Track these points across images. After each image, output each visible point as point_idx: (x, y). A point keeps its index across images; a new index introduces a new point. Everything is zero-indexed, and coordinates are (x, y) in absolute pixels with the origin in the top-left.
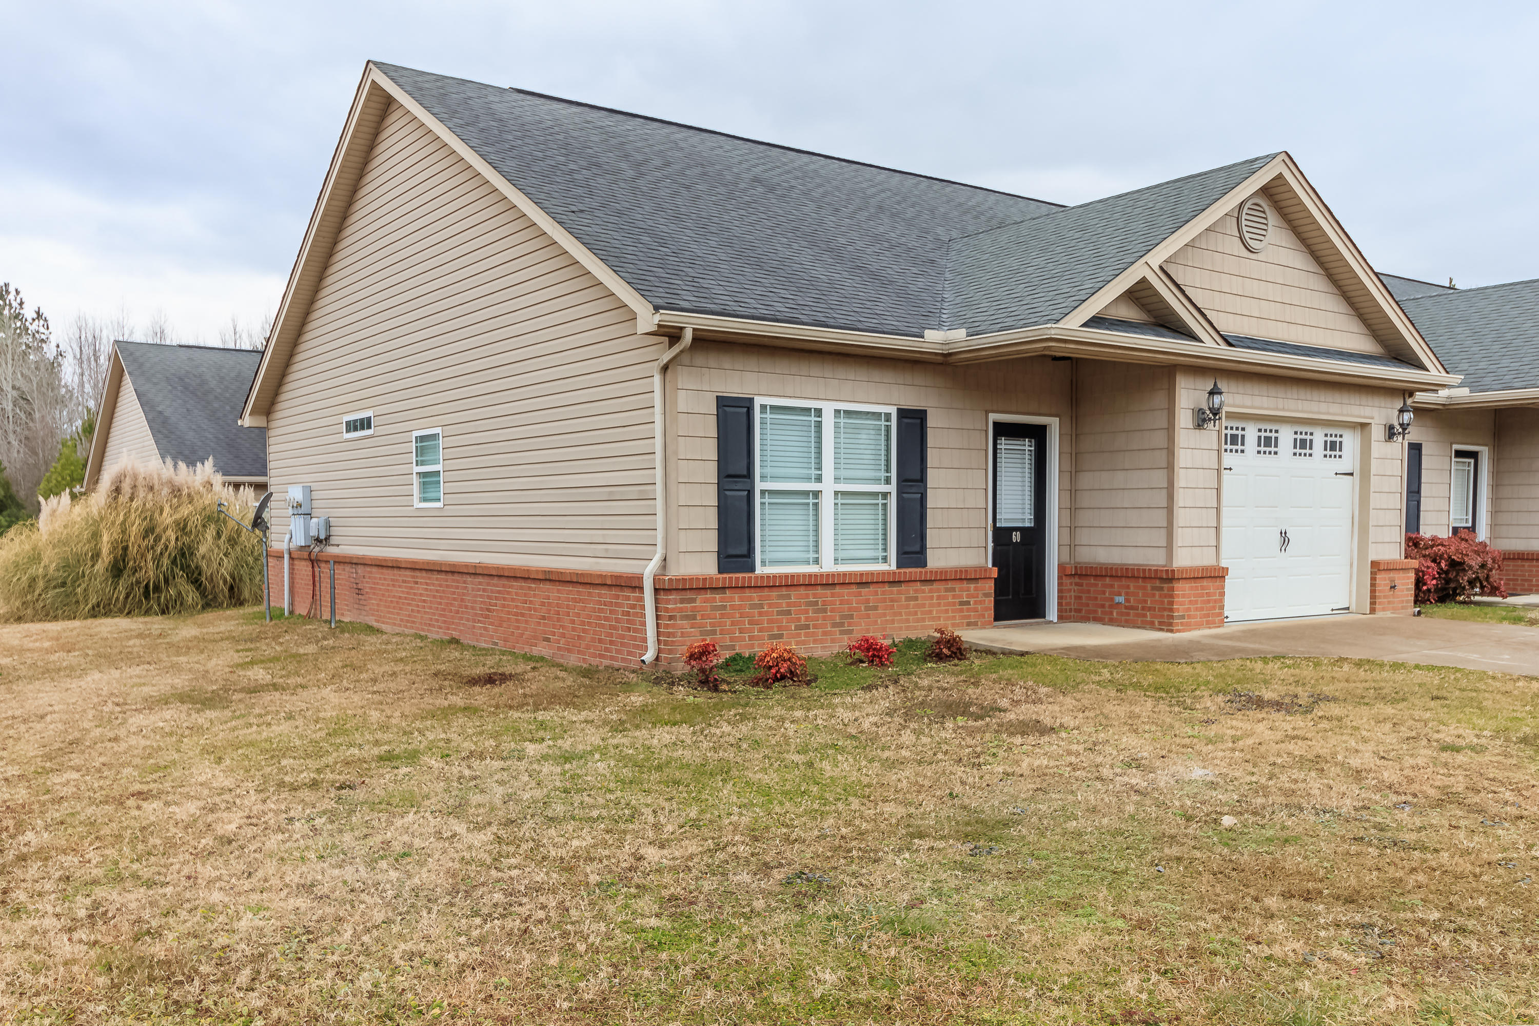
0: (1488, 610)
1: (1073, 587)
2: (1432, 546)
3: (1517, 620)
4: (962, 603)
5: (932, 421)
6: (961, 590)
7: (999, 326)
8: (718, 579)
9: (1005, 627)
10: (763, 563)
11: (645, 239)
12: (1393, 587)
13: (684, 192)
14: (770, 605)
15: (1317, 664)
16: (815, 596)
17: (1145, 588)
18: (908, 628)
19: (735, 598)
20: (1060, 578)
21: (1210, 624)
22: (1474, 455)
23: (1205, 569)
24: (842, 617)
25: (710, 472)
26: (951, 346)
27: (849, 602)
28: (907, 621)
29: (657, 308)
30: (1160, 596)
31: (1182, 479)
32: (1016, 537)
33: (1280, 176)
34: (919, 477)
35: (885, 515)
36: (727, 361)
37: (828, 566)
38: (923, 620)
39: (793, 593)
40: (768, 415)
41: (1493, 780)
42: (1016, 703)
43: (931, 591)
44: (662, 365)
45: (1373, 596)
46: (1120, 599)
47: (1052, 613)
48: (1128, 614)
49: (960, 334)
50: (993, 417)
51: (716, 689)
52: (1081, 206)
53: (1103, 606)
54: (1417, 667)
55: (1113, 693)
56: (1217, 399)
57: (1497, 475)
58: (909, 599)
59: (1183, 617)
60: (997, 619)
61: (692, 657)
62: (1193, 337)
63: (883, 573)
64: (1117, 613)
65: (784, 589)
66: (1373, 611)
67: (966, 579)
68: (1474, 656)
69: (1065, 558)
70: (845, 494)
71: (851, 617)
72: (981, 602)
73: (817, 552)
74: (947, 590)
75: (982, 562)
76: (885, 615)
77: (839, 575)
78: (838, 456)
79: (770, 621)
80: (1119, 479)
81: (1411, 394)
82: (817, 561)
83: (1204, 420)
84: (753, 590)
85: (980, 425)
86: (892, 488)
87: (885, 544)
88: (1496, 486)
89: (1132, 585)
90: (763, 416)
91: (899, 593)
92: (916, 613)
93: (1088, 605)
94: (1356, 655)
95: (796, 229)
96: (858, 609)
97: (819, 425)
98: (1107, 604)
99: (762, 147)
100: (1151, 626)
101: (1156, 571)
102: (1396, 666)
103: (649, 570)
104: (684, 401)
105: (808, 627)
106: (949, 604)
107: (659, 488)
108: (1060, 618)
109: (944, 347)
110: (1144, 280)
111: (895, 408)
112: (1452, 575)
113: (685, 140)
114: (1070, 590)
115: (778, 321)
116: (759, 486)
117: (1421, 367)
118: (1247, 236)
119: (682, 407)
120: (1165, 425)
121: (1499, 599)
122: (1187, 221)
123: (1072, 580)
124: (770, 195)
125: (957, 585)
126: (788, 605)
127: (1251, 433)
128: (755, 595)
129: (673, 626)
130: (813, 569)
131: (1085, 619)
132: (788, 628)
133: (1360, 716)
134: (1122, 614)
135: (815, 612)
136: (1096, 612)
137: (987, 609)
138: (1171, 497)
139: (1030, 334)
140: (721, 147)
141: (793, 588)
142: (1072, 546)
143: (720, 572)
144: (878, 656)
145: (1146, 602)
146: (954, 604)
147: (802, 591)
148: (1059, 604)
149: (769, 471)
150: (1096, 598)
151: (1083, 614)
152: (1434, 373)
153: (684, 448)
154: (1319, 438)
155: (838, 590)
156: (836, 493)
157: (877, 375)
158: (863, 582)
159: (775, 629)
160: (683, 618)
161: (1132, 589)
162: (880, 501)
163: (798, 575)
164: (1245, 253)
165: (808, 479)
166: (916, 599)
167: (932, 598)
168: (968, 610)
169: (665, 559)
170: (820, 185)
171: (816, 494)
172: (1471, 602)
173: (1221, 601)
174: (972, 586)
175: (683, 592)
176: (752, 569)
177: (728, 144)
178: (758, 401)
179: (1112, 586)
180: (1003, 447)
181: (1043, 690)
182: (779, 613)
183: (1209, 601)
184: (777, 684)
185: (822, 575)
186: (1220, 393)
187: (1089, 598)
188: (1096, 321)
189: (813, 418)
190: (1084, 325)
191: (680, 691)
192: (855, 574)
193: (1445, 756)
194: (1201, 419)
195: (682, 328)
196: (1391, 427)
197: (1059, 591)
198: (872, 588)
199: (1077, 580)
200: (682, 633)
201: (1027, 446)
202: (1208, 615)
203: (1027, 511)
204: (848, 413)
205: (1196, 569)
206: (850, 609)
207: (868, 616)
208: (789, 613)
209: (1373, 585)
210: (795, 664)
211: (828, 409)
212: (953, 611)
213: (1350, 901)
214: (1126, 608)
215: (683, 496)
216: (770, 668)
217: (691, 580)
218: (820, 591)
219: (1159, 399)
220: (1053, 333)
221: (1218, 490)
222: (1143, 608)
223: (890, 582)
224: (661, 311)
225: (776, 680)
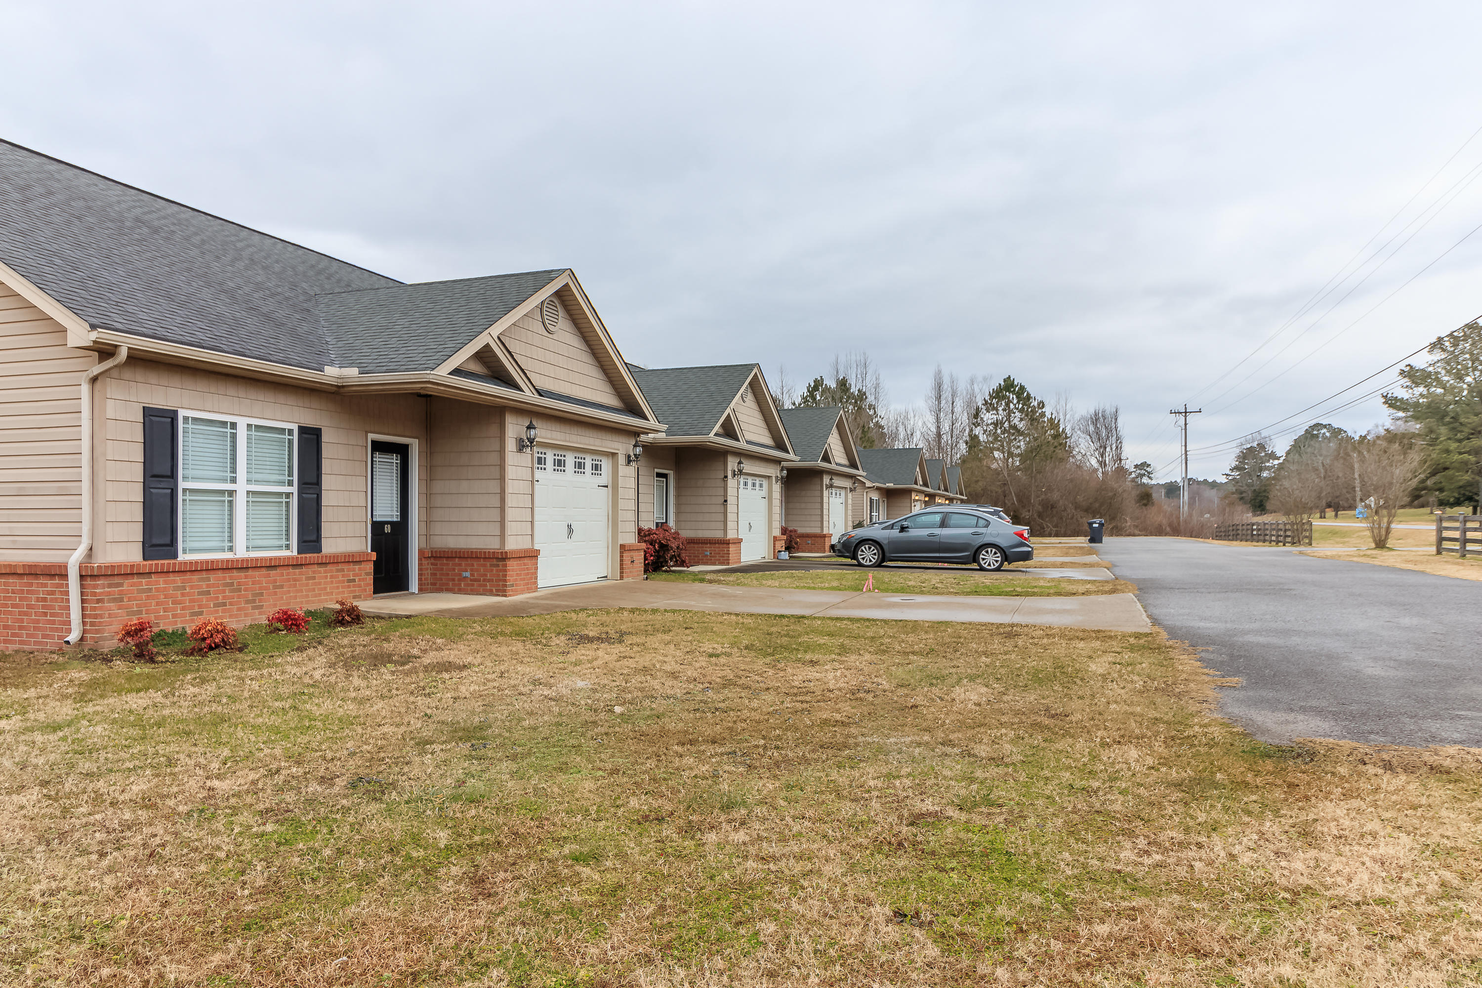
0: (682, 575)
1: (430, 566)
2: (649, 535)
3: (702, 581)
4: (349, 581)
5: (325, 438)
6: (349, 570)
7: (385, 368)
8: (145, 566)
9: (382, 598)
10: (184, 551)
11: (58, 261)
12: (633, 562)
13: (77, 222)
14: (192, 587)
15: (608, 613)
16: (231, 578)
17: (485, 565)
18: (307, 602)
19: (160, 582)
20: (420, 559)
21: (529, 590)
22: (665, 476)
23: (526, 551)
24: (254, 595)
25: (137, 472)
26: (345, 380)
27: (260, 582)
28: (307, 596)
29: (93, 327)
30: (497, 571)
31: (510, 487)
32: (388, 529)
33: (567, 285)
34: (315, 481)
35: (288, 511)
36: (153, 377)
37: (241, 552)
38: (320, 595)
39: (212, 576)
40: (190, 426)
41: (744, 670)
42: (425, 651)
43: (325, 572)
44: (91, 376)
45: (622, 568)
46: (467, 574)
47: (414, 586)
48: (473, 585)
49: (353, 372)
50: (371, 436)
51: (152, 660)
52: (425, 284)
53: (453, 580)
54: (666, 611)
55: (489, 640)
56: (533, 432)
57: (678, 488)
58: (308, 579)
59: (512, 585)
60: (374, 593)
61: (128, 634)
62: (519, 388)
63: (288, 558)
64: (465, 585)
65: (204, 573)
66: (622, 578)
67: (353, 562)
68: (693, 603)
69: (423, 545)
70: (255, 493)
71: (262, 594)
72: (364, 580)
73: (231, 541)
74: (338, 571)
75: (363, 548)
76: (289, 592)
77: (252, 560)
78: (250, 462)
79: (191, 601)
80: (464, 485)
81: (639, 436)
82: (231, 549)
83: (524, 446)
84: (176, 574)
85: (361, 442)
86: (294, 489)
87: (287, 535)
88: (678, 496)
89: (475, 563)
90: (186, 426)
91: (301, 574)
92: (314, 590)
93: (441, 580)
94: (630, 606)
95: (189, 270)
96: (267, 588)
97: (234, 436)
98: (456, 578)
99: (133, 191)
100: (490, 593)
101: (494, 553)
102: (654, 611)
103: (74, 560)
104: (112, 409)
105: (224, 604)
106: (339, 582)
107: (86, 486)
108: (420, 590)
109: (339, 380)
110: (488, 345)
111: (297, 425)
112: (661, 554)
113: (59, 172)
114: (427, 569)
115: (203, 348)
116: (182, 485)
117: (645, 418)
118: (547, 321)
119: (110, 414)
120: (498, 448)
121: (685, 569)
122: (514, 308)
123: (429, 561)
124: (156, 236)
125: (346, 567)
126: (208, 586)
127: (550, 457)
128: (178, 578)
129: (101, 608)
130: (228, 555)
131: (439, 590)
132: (208, 606)
133: (653, 641)
134: (468, 585)
135: (231, 591)
136: (448, 584)
137: (368, 585)
138: (503, 500)
139: (412, 377)
140: (96, 185)
141: (212, 572)
142: (427, 535)
143: (144, 559)
144: (295, 625)
145: (486, 575)
146: (343, 582)
147: (220, 574)
148: (420, 579)
149: (190, 473)
150: (448, 574)
151: (438, 586)
152: (652, 423)
153: (112, 450)
154: (588, 463)
155: (250, 572)
156: (248, 492)
157: (281, 398)
158: (272, 565)
159: (196, 607)
160: (109, 601)
161: (476, 567)
162: (284, 500)
163: (218, 561)
164: (546, 333)
165: (224, 480)
166: (314, 578)
167: (326, 577)
168: (354, 586)
169: (91, 549)
170: (196, 234)
171: (231, 493)
172: (671, 571)
173: (536, 573)
174: (357, 567)
175: (111, 578)
176: (175, 556)
177: (102, 184)
178: (182, 413)
179: (460, 565)
180: (378, 460)
181: (439, 641)
182: (199, 593)
183: (528, 574)
184: (211, 653)
185: (237, 561)
186: (535, 428)
187: (442, 574)
188: (457, 372)
189: (229, 430)
190: (449, 374)
191: (119, 665)
192: (265, 559)
193: (713, 659)
194: (521, 446)
195: (116, 346)
196: (629, 456)
197: (420, 570)
198: (279, 571)
199: (432, 561)
200: (109, 614)
201: (395, 459)
202: (528, 584)
203: (395, 509)
204: (258, 427)
205: (520, 551)
206: (260, 588)
207: (275, 594)
208: (208, 593)
209: (621, 561)
210: (227, 635)
211: (242, 423)
212: (343, 587)
213: (714, 742)
214: (471, 580)
215: (110, 492)
216: (204, 639)
217: (119, 566)
218: (235, 573)
219: (494, 429)
220: (431, 378)
221: (532, 495)
222: (484, 580)
223: (293, 565)
224: (100, 330)
225: (211, 648)
